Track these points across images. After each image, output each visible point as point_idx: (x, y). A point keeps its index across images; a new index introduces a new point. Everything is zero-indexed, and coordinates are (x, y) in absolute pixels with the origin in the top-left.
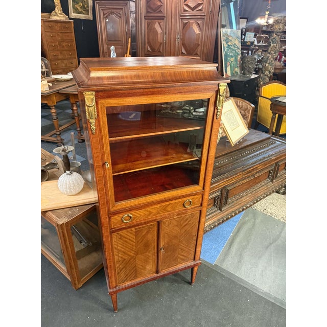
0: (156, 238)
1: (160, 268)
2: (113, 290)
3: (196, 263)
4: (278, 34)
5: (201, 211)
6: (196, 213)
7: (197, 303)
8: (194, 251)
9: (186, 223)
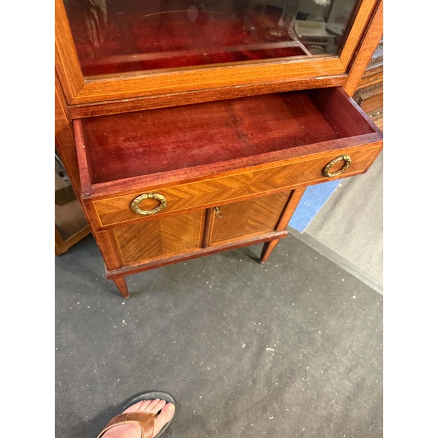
1: (208, 240)
2: (115, 272)
7: (268, 293)
8: (279, 214)
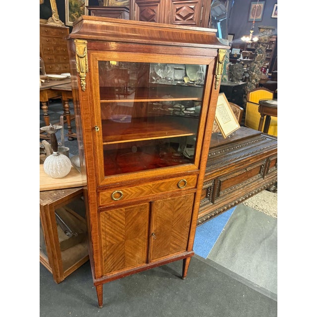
0: (147, 222)
1: (151, 258)
2: (99, 280)
3: (189, 253)
4: (264, 44)
5: (195, 193)
6: (191, 196)
7: (190, 298)
8: (187, 239)
9: (179, 206)
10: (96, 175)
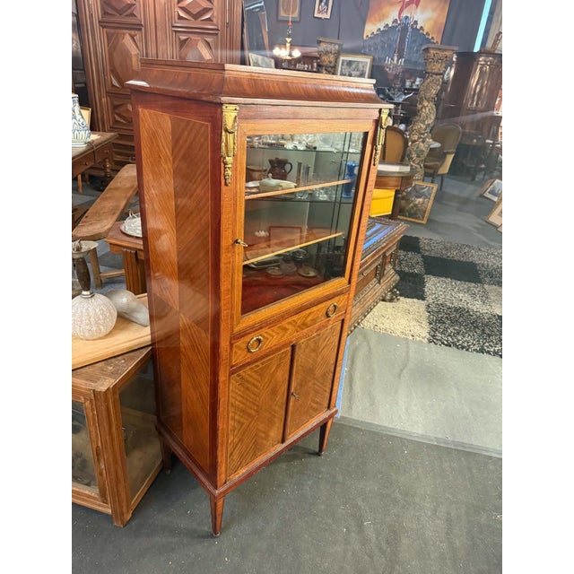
0: (287, 377)
1: (288, 431)
2: (222, 490)
3: (331, 412)
4: (329, 69)
5: (343, 320)
6: (338, 325)
9: (324, 344)
10: (232, 317)
